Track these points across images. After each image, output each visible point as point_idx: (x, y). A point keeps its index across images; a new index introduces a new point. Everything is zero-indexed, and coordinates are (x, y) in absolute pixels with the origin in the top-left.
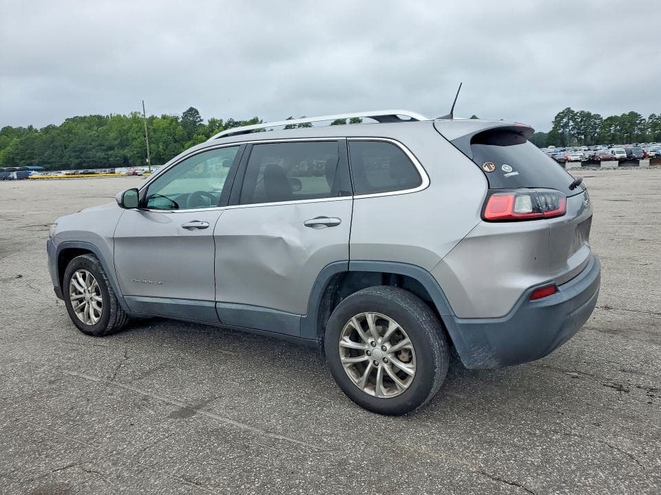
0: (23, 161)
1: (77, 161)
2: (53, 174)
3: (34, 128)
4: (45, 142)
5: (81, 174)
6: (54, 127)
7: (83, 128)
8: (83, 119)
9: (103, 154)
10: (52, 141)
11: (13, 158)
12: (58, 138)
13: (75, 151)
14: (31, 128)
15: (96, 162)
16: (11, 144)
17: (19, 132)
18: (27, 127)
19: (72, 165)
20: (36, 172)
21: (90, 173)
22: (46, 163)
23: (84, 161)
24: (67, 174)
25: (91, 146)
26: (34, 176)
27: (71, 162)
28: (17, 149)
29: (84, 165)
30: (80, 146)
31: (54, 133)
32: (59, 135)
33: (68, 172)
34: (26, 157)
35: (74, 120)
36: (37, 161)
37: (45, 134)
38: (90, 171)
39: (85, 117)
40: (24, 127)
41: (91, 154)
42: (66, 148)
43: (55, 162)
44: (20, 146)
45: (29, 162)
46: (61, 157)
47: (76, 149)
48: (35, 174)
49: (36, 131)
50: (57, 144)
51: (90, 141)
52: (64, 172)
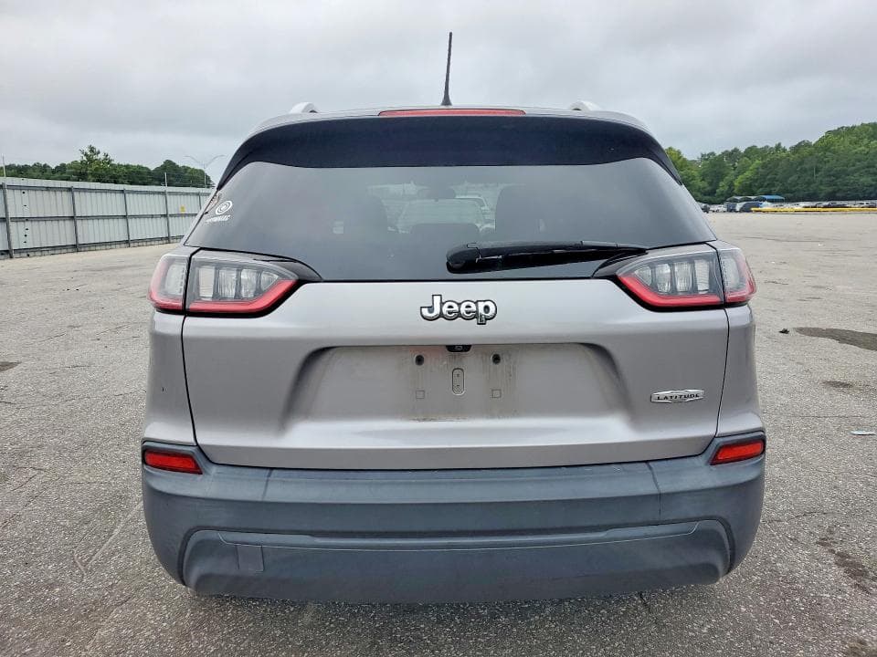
0: (761, 189)
1: (830, 189)
2: (788, 207)
3: (783, 146)
4: (792, 164)
5: (825, 207)
6: (808, 144)
7: (847, 143)
8: (850, 130)
9: (869, 179)
10: (801, 163)
11: (750, 185)
12: (810, 158)
13: (830, 176)
14: (778, 147)
15: (857, 191)
16: (751, 168)
17: (763, 152)
18: (774, 146)
19: (822, 195)
20: (769, 204)
21: (838, 207)
22: (788, 192)
23: (839, 190)
24: (806, 207)
25: (853, 168)
26: (764, 209)
27: (821, 190)
28: (757, 173)
29: (838, 195)
30: (839, 169)
31: (805, 152)
32: (811, 155)
33: (807, 204)
34: (766, 184)
35: (837, 133)
36: (777, 189)
37: (793, 154)
38: (838, 203)
39: (853, 127)
40: (771, 146)
41: (852, 179)
42: (817, 171)
43: (798, 190)
44: (760, 170)
45: (767, 190)
46: (809, 183)
47: (832, 173)
48: (767, 206)
49: (784, 150)
50: (807, 166)
51: (853, 161)
52: (802, 204)
